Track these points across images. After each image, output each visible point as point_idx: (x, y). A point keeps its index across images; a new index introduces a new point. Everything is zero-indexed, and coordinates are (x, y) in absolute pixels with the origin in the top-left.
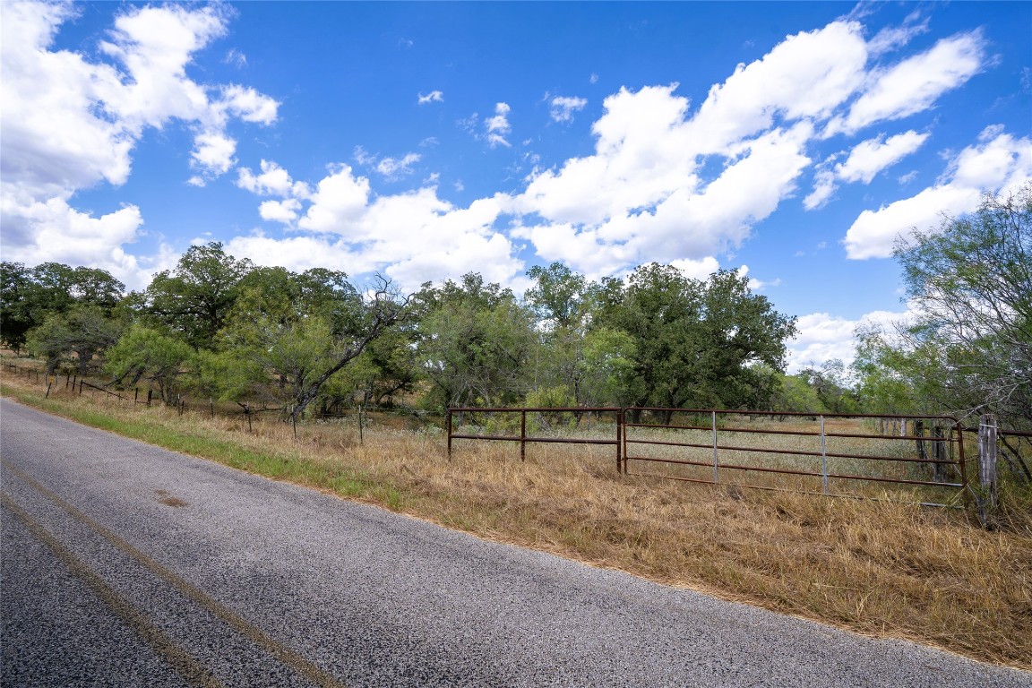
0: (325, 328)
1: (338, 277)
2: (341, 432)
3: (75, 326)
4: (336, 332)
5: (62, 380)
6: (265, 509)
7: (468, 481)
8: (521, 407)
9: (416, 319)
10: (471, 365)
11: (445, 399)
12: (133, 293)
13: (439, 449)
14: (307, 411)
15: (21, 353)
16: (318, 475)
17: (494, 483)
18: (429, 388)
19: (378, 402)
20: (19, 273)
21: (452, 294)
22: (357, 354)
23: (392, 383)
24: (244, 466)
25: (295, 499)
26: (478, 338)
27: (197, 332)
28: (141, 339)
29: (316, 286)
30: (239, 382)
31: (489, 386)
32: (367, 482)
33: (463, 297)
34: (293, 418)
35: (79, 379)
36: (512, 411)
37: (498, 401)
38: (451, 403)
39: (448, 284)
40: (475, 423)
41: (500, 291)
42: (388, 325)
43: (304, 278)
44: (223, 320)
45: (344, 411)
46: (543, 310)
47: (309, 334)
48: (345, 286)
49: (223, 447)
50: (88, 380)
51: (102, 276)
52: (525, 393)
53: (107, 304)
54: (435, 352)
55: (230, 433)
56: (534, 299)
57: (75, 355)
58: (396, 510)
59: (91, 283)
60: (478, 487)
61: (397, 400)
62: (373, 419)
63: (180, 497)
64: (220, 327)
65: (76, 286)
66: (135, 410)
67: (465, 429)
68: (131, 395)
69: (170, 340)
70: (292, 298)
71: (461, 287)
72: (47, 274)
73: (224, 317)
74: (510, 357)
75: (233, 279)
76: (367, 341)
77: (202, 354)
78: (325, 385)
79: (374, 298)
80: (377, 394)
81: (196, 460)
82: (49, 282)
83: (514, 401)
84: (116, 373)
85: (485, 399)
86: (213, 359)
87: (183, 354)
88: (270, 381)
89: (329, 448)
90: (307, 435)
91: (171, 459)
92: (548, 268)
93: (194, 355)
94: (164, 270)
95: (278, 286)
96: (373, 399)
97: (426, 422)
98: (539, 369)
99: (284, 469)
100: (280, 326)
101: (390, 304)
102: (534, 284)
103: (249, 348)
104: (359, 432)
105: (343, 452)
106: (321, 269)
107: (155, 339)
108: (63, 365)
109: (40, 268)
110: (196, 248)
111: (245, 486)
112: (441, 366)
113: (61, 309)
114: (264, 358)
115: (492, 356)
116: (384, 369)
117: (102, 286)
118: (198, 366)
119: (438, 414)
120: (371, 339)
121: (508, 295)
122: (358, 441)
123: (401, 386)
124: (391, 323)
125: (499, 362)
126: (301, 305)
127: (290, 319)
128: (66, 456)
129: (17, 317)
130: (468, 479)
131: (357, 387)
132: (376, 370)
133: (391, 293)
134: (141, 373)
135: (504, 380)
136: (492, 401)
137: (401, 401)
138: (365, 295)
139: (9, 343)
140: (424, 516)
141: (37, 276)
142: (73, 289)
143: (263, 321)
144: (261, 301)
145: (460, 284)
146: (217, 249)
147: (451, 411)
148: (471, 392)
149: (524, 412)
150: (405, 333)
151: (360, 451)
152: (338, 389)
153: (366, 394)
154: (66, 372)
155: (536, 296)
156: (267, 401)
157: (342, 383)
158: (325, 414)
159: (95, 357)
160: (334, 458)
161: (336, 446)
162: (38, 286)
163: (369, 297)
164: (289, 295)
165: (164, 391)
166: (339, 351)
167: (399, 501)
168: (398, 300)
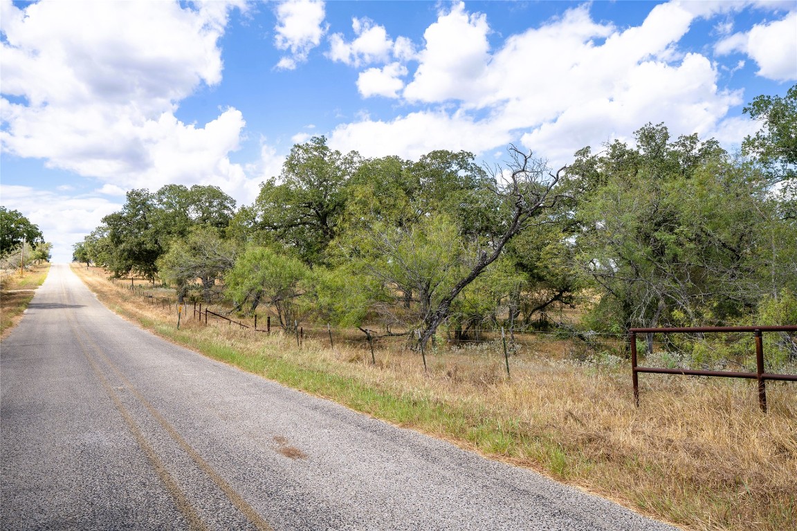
0: (452, 228)
1: (462, 159)
2: (481, 363)
3: (196, 250)
4: (466, 231)
5: (190, 309)
6: (391, 466)
7: (671, 441)
8: (750, 325)
9: (572, 203)
10: (660, 261)
11: (623, 313)
12: (243, 208)
13: (619, 388)
14: (438, 336)
15: (156, 282)
16: (455, 423)
17: (715, 447)
18: (597, 298)
19: (527, 321)
20: (144, 199)
21: (622, 160)
22: (494, 259)
23: (543, 294)
24: (367, 408)
25: (425, 454)
26: (667, 221)
27: (309, 246)
28: (255, 258)
29: (436, 174)
30: (357, 302)
31: (691, 293)
32: (520, 435)
33: (639, 163)
34: (421, 345)
35: (204, 307)
36: (733, 331)
37: (708, 315)
38: (632, 319)
39: (614, 147)
40: (672, 348)
41: (699, 146)
42: (532, 215)
43: (421, 165)
44: (335, 228)
45: (484, 334)
46: (778, 165)
47: (433, 237)
48: (472, 170)
49: (343, 384)
50: (212, 308)
51: (214, 194)
52: (756, 300)
53: (221, 223)
54: (603, 246)
55: (352, 365)
56: (762, 150)
57: (199, 281)
58: (563, 479)
59: (206, 202)
60: (688, 450)
61: (553, 317)
62: (523, 344)
63: (299, 445)
64: (332, 237)
65: (193, 207)
66: (256, 340)
67: (657, 358)
68: (250, 322)
69: (284, 257)
70: (409, 193)
71: (635, 149)
72: (168, 198)
73: (335, 225)
74: (724, 245)
75: (341, 178)
76: (506, 241)
77: (318, 271)
78: (458, 302)
79: (511, 181)
80: (526, 311)
81: (315, 399)
82: (170, 206)
83: (737, 314)
84: (236, 299)
85: (685, 312)
86: (328, 276)
87: (297, 272)
88: (393, 299)
89: (467, 386)
90: (440, 367)
91: (289, 398)
92: (783, 95)
93: (308, 273)
94: (270, 178)
95: (391, 180)
96: (521, 317)
97: (597, 348)
98: (778, 260)
99: (413, 413)
100: (399, 230)
101: (534, 188)
102: (759, 126)
103: (365, 261)
104: (504, 362)
105: (486, 390)
106: (442, 152)
107: (269, 258)
108: (191, 293)
109: (161, 193)
110: (299, 147)
111: (369, 435)
112: (613, 265)
113: (182, 233)
114: (383, 272)
115: (692, 245)
116: (533, 276)
117: (215, 204)
118: (314, 286)
119: (614, 336)
120: (511, 236)
121: (712, 150)
122: (504, 375)
123: (556, 298)
124: (537, 211)
125: (706, 254)
126: (421, 200)
127: (408, 220)
128: (193, 394)
129: (149, 246)
130: (670, 436)
131: (499, 301)
132: (522, 278)
133: (533, 171)
134: (258, 298)
135: (714, 282)
136: (698, 315)
137: (559, 318)
138: (498, 178)
139: (145, 273)
140: (605, 492)
141: (160, 201)
142: (190, 211)
143: (377, 226)
144: (374, 203)
145: (632, 144)
146: (321, 145)
147: (635, 332)
148: (661, 303)
149: (759, 332)
150: (557, 223)
151: (507, 390)
152: (474, 306)
153: (511, 311)
154: (193, 301)
155: (762, 145)
156: (391, 324)
157: (479, 297)
158: (461, 339)
159: (217, 282)
160: (475, 399)
161: (477, 383)
162: (162, 211)
163: (504, 180)
164: (405, 190)
165: (283, 317)
166: (472, 256)
167: (565, 465)
168: (545, 179)
